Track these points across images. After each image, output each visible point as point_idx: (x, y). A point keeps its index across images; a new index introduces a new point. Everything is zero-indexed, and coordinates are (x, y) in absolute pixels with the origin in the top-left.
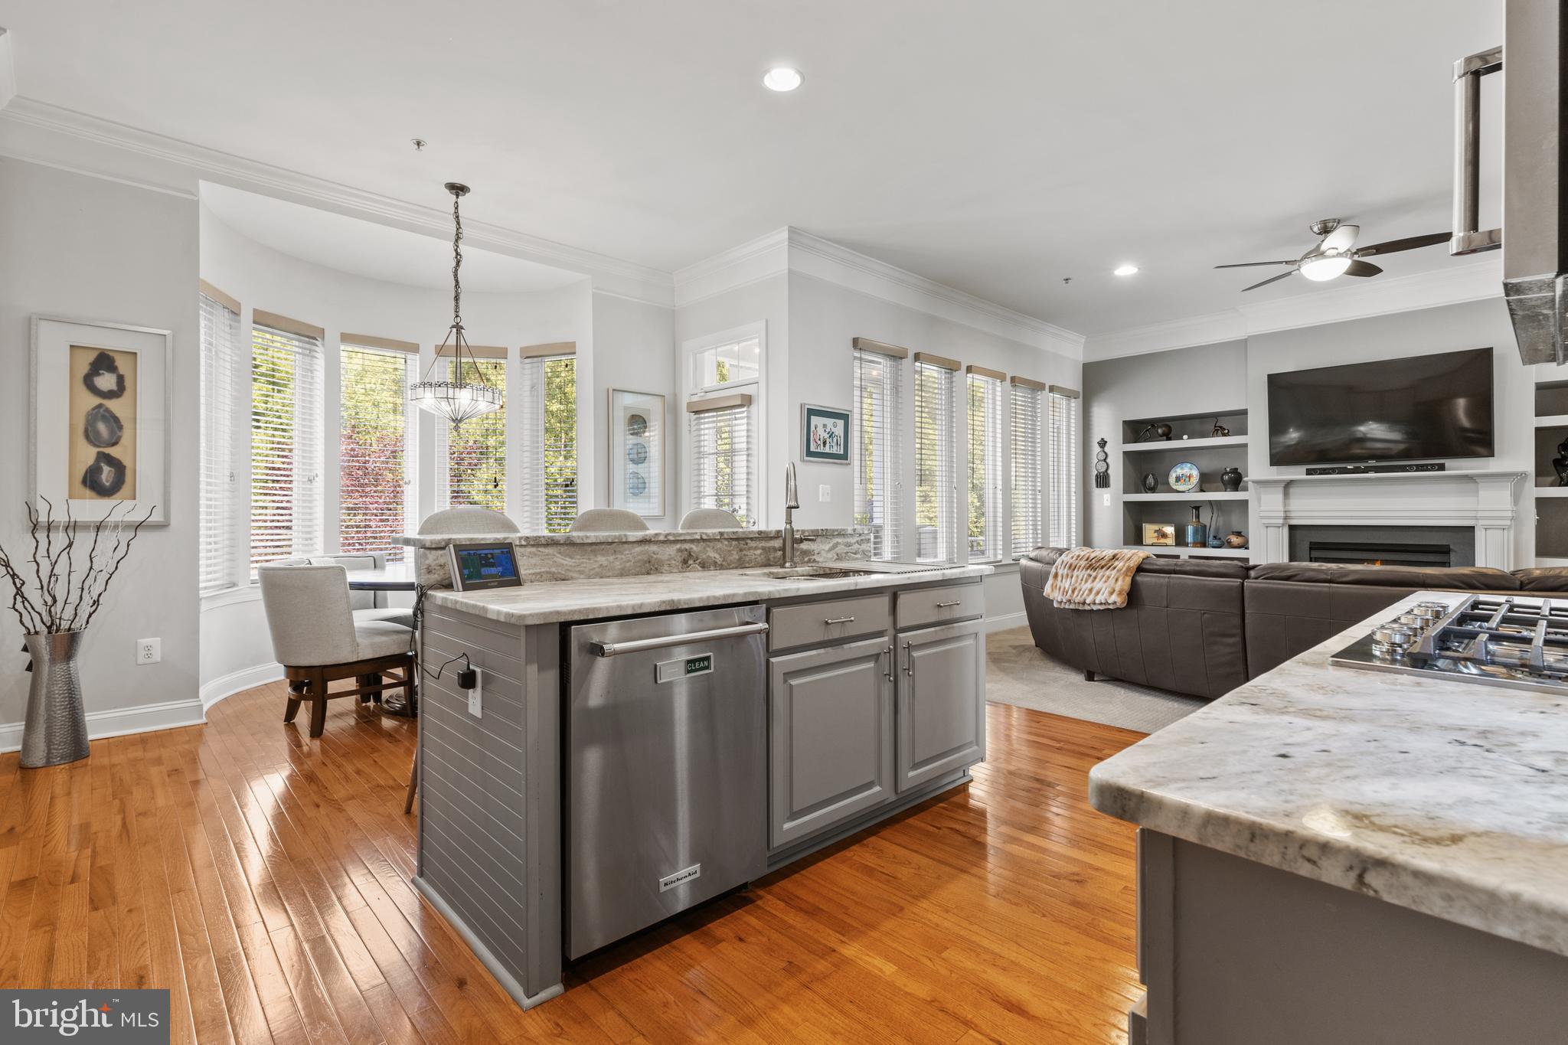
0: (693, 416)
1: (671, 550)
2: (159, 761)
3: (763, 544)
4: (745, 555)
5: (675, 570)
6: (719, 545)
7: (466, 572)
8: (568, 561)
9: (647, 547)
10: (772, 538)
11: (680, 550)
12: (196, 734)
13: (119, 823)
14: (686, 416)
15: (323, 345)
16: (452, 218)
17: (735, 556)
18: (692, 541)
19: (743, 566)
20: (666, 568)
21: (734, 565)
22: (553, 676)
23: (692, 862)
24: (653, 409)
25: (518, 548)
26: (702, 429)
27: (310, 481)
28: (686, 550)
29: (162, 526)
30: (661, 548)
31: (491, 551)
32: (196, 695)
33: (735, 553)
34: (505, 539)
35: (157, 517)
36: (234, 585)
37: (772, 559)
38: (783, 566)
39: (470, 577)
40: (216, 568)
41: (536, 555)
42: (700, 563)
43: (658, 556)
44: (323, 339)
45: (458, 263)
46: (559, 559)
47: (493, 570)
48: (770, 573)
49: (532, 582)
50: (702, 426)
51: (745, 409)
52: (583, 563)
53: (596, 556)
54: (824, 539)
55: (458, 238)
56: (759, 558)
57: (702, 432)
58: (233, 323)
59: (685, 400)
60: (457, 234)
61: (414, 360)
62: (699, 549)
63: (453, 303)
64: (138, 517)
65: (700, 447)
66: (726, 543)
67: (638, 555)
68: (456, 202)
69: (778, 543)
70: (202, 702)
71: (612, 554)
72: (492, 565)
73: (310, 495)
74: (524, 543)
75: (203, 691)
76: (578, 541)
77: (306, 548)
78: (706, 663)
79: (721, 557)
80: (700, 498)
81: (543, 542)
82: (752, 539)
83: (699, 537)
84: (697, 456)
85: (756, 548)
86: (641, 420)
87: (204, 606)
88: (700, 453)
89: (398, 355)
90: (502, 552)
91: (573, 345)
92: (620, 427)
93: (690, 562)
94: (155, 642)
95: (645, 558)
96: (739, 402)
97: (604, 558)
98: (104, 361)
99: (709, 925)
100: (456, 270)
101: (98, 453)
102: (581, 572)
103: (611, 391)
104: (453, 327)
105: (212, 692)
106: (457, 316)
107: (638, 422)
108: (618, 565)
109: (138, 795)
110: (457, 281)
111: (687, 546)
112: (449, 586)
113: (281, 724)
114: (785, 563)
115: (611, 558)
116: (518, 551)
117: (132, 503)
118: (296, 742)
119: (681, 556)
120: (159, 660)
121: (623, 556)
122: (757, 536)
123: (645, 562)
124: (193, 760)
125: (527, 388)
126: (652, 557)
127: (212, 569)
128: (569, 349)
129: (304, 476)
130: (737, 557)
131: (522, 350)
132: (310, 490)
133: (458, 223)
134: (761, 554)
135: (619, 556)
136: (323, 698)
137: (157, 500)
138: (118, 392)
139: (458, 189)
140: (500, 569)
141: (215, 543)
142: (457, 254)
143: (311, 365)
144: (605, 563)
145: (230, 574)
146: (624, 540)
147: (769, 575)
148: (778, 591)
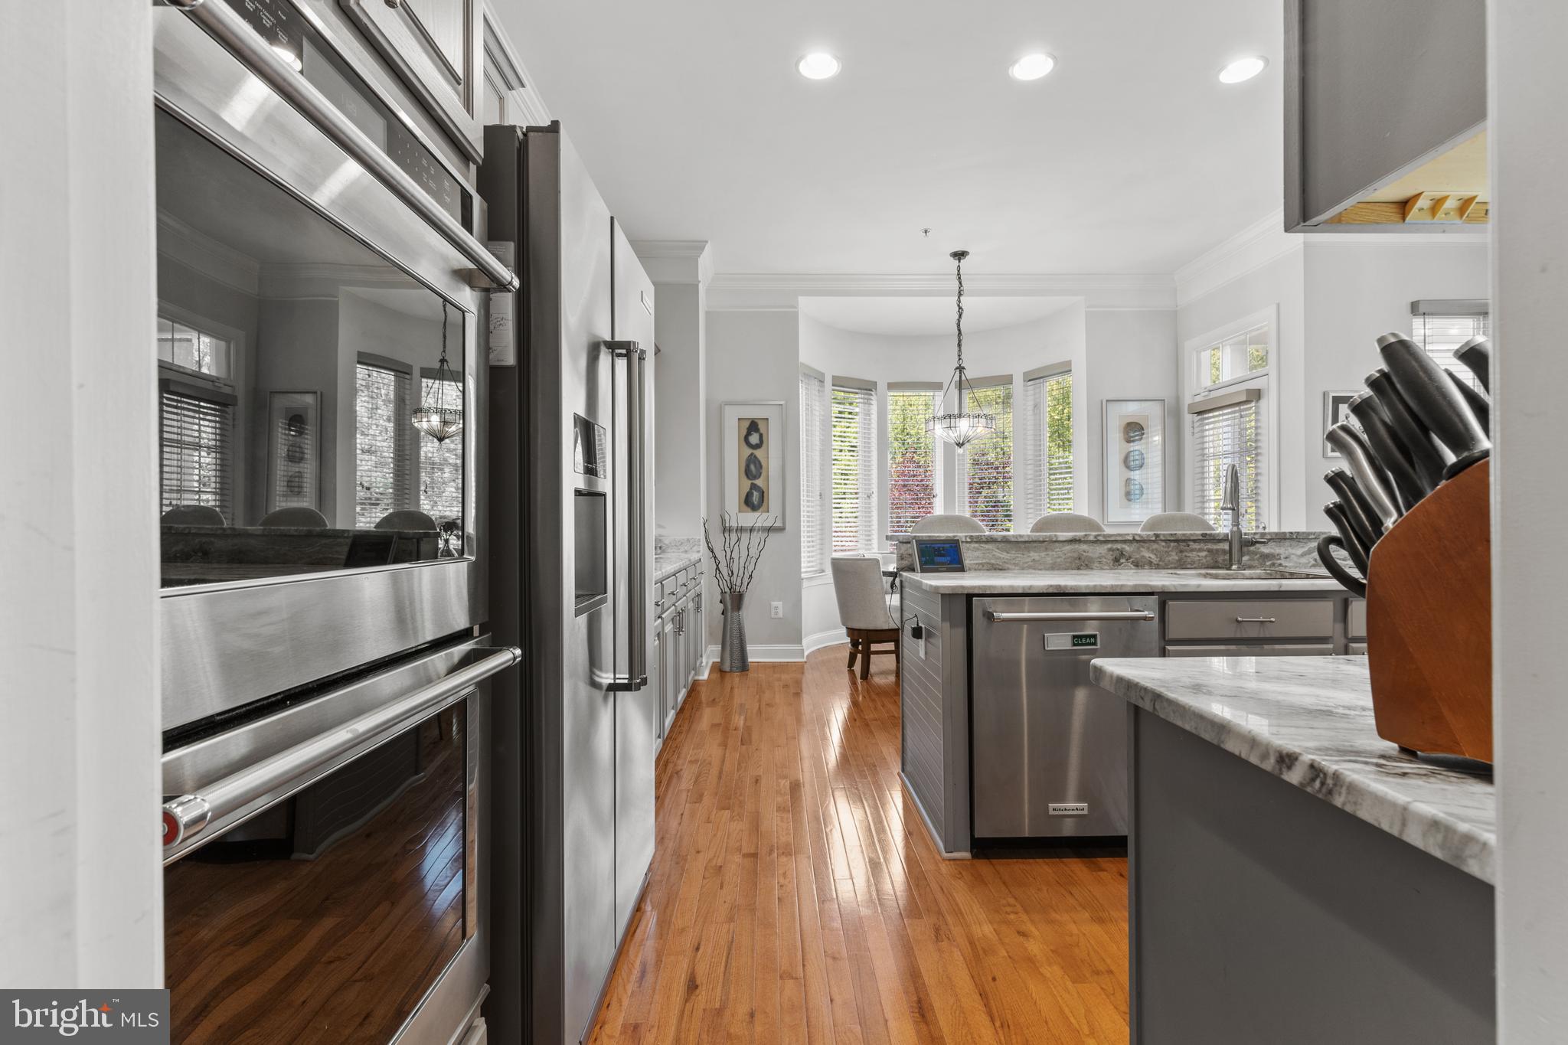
0: (1196, 418)
1: (1102, 549)
2: (779, 680)
3: (1209, 546)
4: (1186, 556)
5: (1106, 567)
6: (1155, 546)
7: (924, 559)
8: (1004, 555)
9: (1077, 546)
10: (1220, 541)
11: (1110, 550)
12: (800, 668)
13: (758, 707)
14: (1188, 418)
15: (876, 394)
16: (955, 277)
17: (1174, 557)
18: (1125, 541)
19: (1184, 566)
20: (1096, 564)
21: (1173, 566)
22: (961, 633)
23: (1079, 799)
24: (1152, 415)
25: (964, 544)
26: (1207, 430)
27: (868, 497)
28: (1118, 549)
29: (782, 529)
30: (1092, 547)
31: (943, 545)
32: (800, 642)
33: (1174, 554)
34: (954, 536)
35: (778, 524)
36: (823, 571)
37: (1221, 561)
38: (1229, 569)
39: (926, 564)
40: (813, 559)
41: (978, 549)
42: (1133, 562)
43: (1088, 554)
44: (876, 389)
45: (960, 316)
46: (997, 553)
47: (943, 559)
48: (1207, 574)
49: (975, 570)
50: (1207, 427)
51: (1253, 404)
52: (1018, 557)
53: (1029, 552)
54: (1294, 543)
55: (960, 294)
56: (1204, 561)
57: (1207, 433)
58: (820, 389)
59: (1187, 400)
60: (959, 292)
61: (939, 395)
62: (1132, 549)
63: (957, 349)
64: (768, 524)
65: (1204, 449)
66: (1164, 544)
67: (1068, 553)
68: (959, 266)
69: (1226, 546)
70: (804, 648)
71: (1044, 551)
72: (943, 556)
73: (870, 508)
74: (969, 540)
75: (804, 642)
76: (1013, 540)
77: (867, 547)
78: (1093, 640)
79: (1157, 558)
80: (1204, 502)
81: (984, 539)
82: (1195, 541)
83: (1131, 538)
84: (1200, 458)
85: (1200, 550)
86: (1138, 426)
87: (805, 584)
88: (1203, 455)
89: (928, 394)
90: (951, 547)
91: (1069, 363)
92: (1115, 436)
93: (1122, 561)
94: (779, 604)
95: (1076, 555)
96: (1244, 398)
97: (1036, 554)
98: (753, 426)
99: (1099, 859)
100: (959, 321)
101: (752, 483)
102: (1016, 565)
103: (1104, 403)
104: (957, 368)
105: (811, 643)
106: (960, 359)
107: (1134, 430)
108: (1049, 560)
109: (767, 696)
110: (959, 330)
111: (1119, 546)
112: (912, 569)
113: (846, 669)
114: (1232, 565)
115: (1043, 554)
116: (963, 547)
117: (767, 514)
118: (853, 683)
119: (1112, 555)
120: (781, 616)
121: (1054, 553)
122: (1201, 538)
123: (1076, 559)
124: (798, 683)
125: (1030, 408)
126: (1082, 555)
127: (811, 559)
128: (1065, 369)
129: (865, 493)
130: (1177, 558)
131: (1025, 374)
132: (869, 504)
133: (960, 283)
134: (1206, 556)
135: (1050, 553)
136: (868, 652)
137: (779, 514)
138: (758, 446)
139: (959, 255)
140: (949, 558)
141: (813, 542)
142: (960, 308)
143: (869, 411)
144: (1037, 558)
145: (821, 564)
146: (1054, 539)
147: (1200, 575)
148: (1174, 586)
